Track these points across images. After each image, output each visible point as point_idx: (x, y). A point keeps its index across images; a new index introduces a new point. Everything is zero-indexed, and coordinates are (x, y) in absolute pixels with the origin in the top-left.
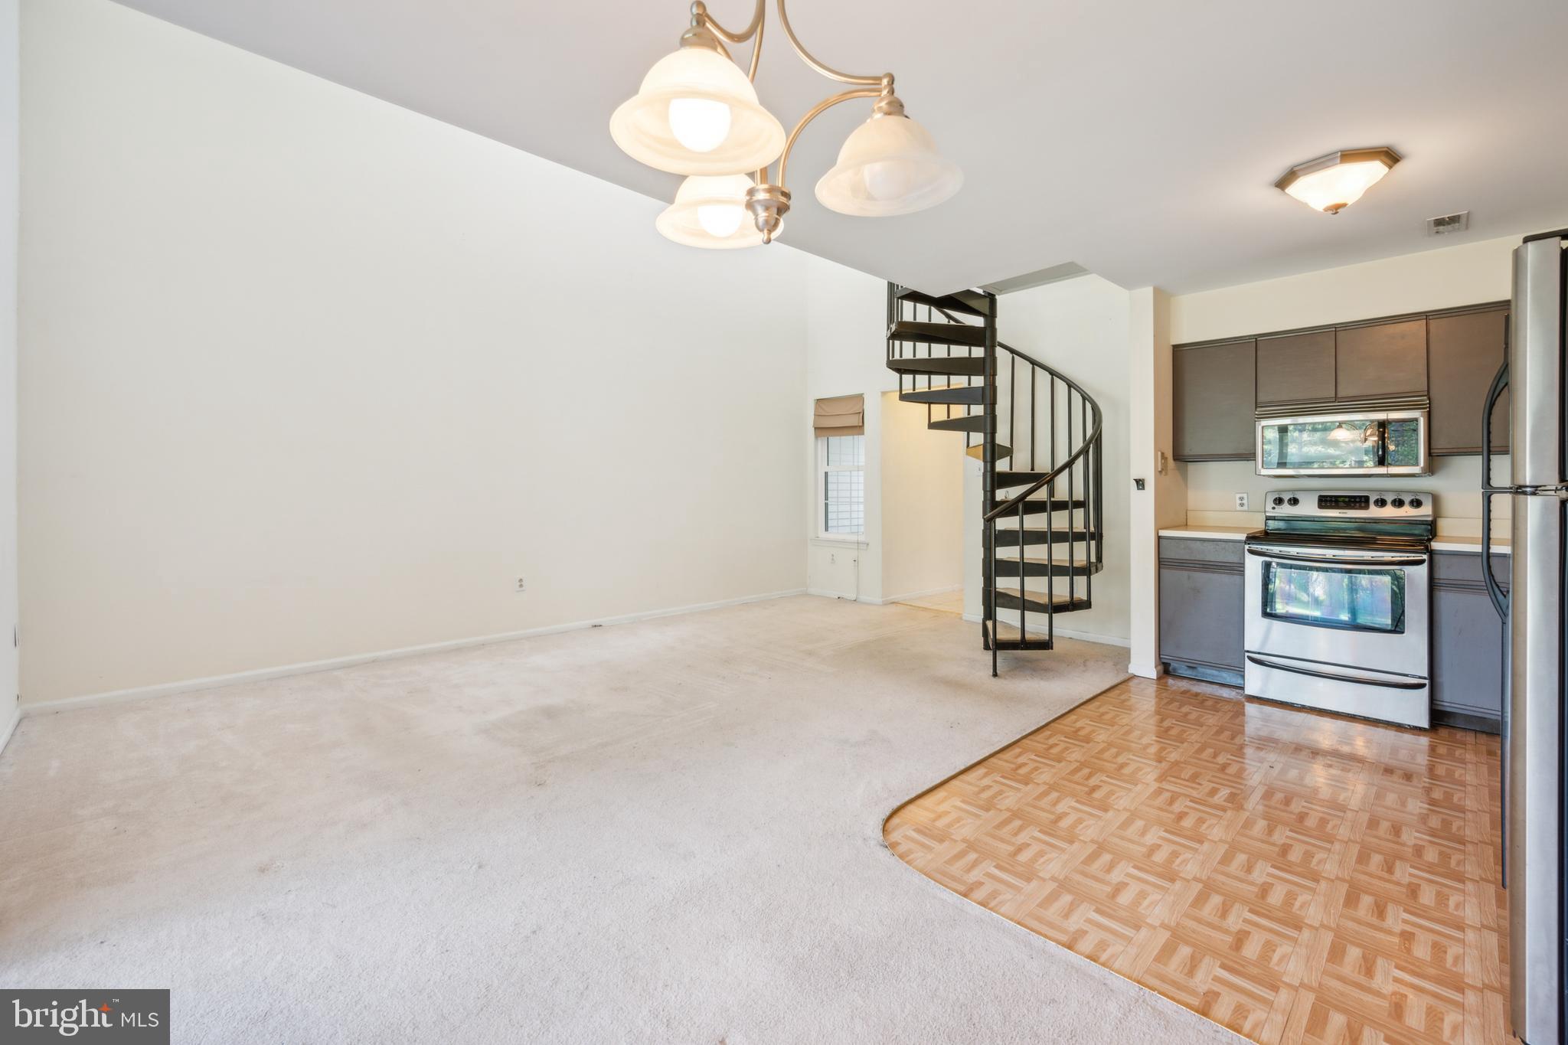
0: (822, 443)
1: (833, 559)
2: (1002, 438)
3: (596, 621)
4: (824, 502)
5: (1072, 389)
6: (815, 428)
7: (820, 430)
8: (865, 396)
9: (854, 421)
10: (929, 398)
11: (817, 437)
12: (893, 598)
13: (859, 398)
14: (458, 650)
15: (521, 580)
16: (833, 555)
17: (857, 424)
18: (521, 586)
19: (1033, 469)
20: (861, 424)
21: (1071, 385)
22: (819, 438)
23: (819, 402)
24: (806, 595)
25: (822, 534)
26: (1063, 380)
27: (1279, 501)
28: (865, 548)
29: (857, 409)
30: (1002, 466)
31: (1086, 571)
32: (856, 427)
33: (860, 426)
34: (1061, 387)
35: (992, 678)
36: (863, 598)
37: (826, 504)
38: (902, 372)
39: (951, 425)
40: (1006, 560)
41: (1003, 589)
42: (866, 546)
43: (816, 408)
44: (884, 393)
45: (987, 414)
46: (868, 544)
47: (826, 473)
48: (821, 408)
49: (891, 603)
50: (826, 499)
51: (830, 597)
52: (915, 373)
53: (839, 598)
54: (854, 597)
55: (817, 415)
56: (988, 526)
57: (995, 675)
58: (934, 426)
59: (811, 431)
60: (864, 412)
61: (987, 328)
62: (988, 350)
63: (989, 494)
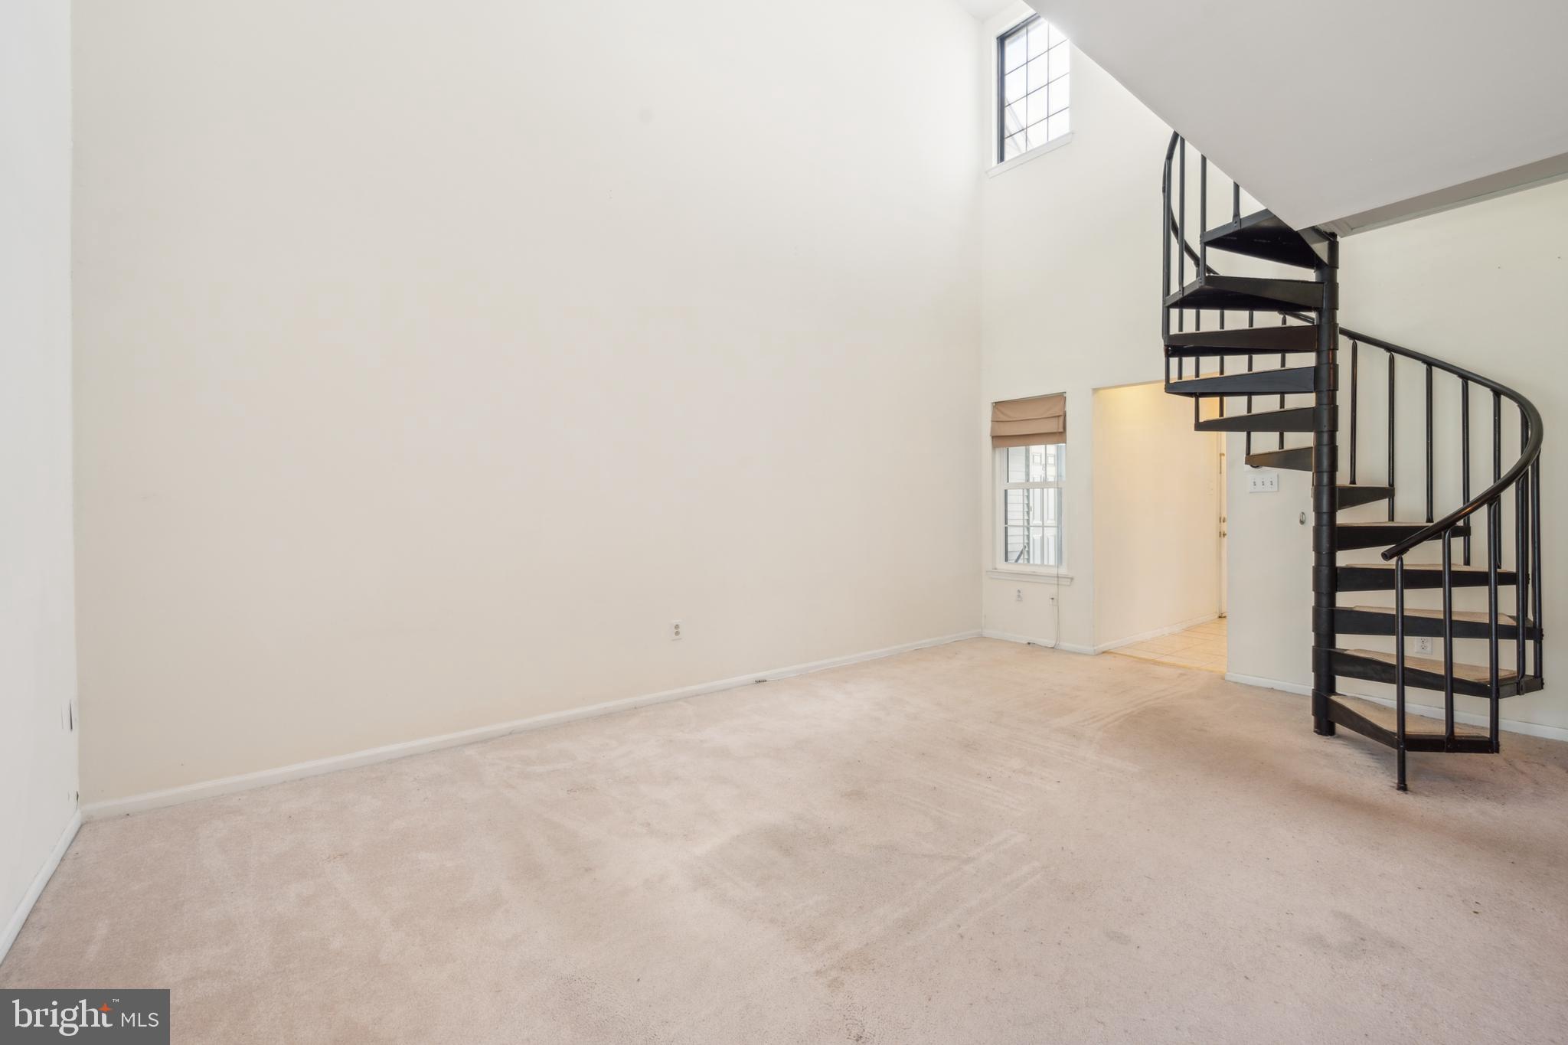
0: (1000, 453)
1: (1019, 596)
3: (760, 675)
4: (1004, 526)
5: (1501, 396)
6: (993, 437)
7: (999, 440)
8: (1067, 395)
9: (1052, 426)
11: (994, 447)
12: (1103, 646)
13: (1061, 397)
14: (608, 716)
15: (677, 626)
16: (1019, 591)
17: (1055, 430)
18: (677, 633)
20: (1061, 430)
22: (997, 449)
23: (997, 405)
24: (981, 638)
25: (1002, 565)
26: (1486, 385)
28: (1069, 584)
29: (1056, 411)
31: (1487, 692)
32: (1055, 432)
33: (1061, 433)
35: (1400, 792)
36: (1066, 645)
37: (1006, 528)
38: (1197, 395)
39: (1288, 459)
40: (1357, 609)
41: (1355, 650)
42: (1069, 580)
43: (994, 414)
44: (1095, 390)
45: (1325, 407)
46: (1072, 579)
47: (1006, 491)
48: (1002, 413)
49: (1104, 652)
50: (1006, 523)
51: (1016, 643)
52: (1221, 395)
53: (1029, 643)
54: (1051, 643)
55: (995, 421)
56: (1325, 561)
57: (1403, 787)
58: (1255, 461)
59: (988, 441)
60: (1065, 416)
61: (1323, 283)
62: (1326, 314)
63: (1325, 517)
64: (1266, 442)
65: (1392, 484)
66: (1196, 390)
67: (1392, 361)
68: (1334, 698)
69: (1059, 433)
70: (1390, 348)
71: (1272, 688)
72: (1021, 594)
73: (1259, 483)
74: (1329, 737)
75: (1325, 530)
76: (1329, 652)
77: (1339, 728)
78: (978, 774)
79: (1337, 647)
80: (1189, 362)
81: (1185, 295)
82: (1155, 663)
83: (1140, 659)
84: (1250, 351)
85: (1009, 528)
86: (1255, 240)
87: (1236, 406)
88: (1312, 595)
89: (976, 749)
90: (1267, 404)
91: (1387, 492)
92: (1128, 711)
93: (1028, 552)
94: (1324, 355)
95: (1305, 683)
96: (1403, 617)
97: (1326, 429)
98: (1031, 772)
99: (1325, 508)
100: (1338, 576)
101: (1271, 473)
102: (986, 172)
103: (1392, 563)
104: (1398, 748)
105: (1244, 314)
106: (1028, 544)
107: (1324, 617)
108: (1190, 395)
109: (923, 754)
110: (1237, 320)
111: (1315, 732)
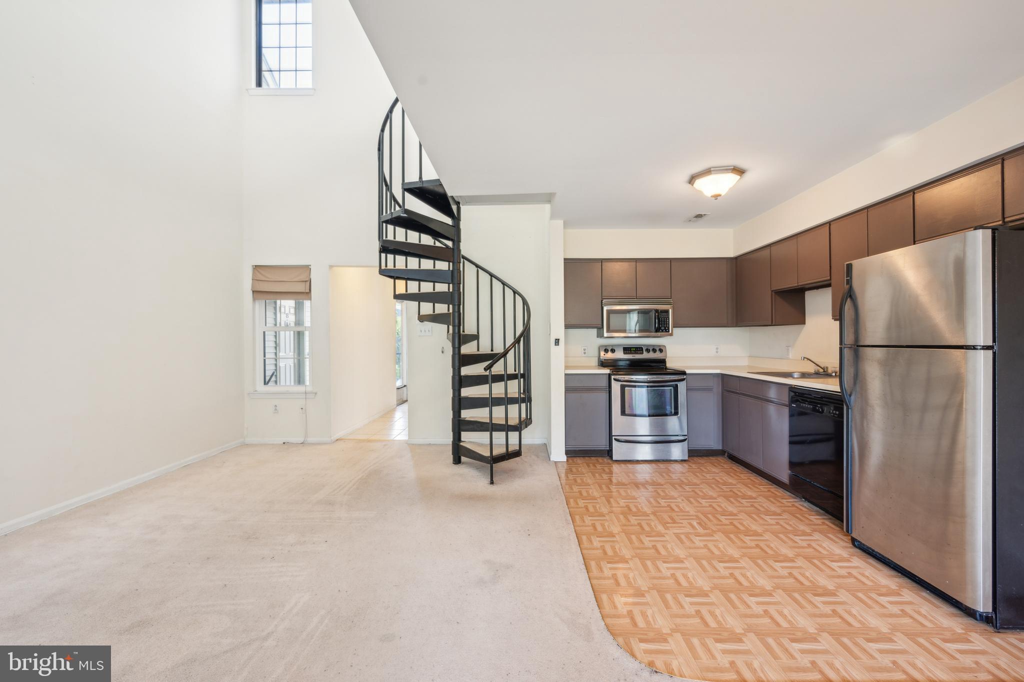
0: (259, 306)
1: (276, 409)
2: (469, 327)
4: (262, 358)
5: (516, 294)
6: (253, 292)
7: (258, 294)
8: (312, 267)
9: (301, 288)
10: (419, 298)
11: (254, 299)
12: (337, 436)
13: (307, 268)
16: (276, 406)
17: (304, 291)
19: (492, 350)
20: (308, 291)
21: (515, 292)
22: (257, 301)
23: (256, 268)
24: (245, 445)
25: (261, 387)
26: (511, 289)
27: (606, 351)
28: (314, 397)
29: (303, 277)
30: (468, 349)
31: (518, 428)
32: (304, 293)
33: (308, 293)
34: (509, 293)
35: (491, 485)
36: (310, 440)
37: (265, 360)
38: (395, 278)
39: (435, 318)
40: (470, 396)
41: (470, 417)
42: (314, 394)
43: (254, 274)
44: (331, 267)
45: (456, 292)
46: (316, 393)
47: (264, 332)
48: (262, 275)
49: (337, 440)
50: (265, 356)
51: (273, 444)
52: (407, 279)
53: (284, 443)
54: (301, 440)
55: (254, 280)
56: (457, 373)
57: (492, 483)
58: (422, 318)
59: (249, 295)
60: (310, 281)
61: (455, 227)
62: (456, 243)
63: (457, 350)
64: (427, 308)
65: (478, 333)
66: (394, 275)
67: (478, 271)
68: (461, 444)
69: (306, 293)
70: (477, 266)
71: (430, 444)
72: (277, 408)
73: (423, 331)
74: (459, 465)
75: (457, 356)
76: (459, 420)
77: (463, 459)
78: (263, 558)
79: (462, 417)
80: (390, 257)
81: (393, 217)
82: (369, 441)
83: (360, 440)
84: (420, 256)
85: (266, 360)
86: (427, 195)
87: (413, 287)
88: (451, 391)
89: (256, 538)
90: (427, 287)
91: (476, 337)
92: (360, 477)
93: (276, 376)
94: (456, 264)
95: (449, 439)
96: (491, 398)
97: (457, 304)
98: (305, 541)
99: (457, 345)
100: (462, 380)
101: (429, 325)
102: (247, 90)
103: (487, 373)
104: (490, 464)
105: (416, 234)
106: (276, 370)
107: (457, 402)
108: (391, 277)
109: (208, 558)
110: (413, 237)
111: (453, 463)
